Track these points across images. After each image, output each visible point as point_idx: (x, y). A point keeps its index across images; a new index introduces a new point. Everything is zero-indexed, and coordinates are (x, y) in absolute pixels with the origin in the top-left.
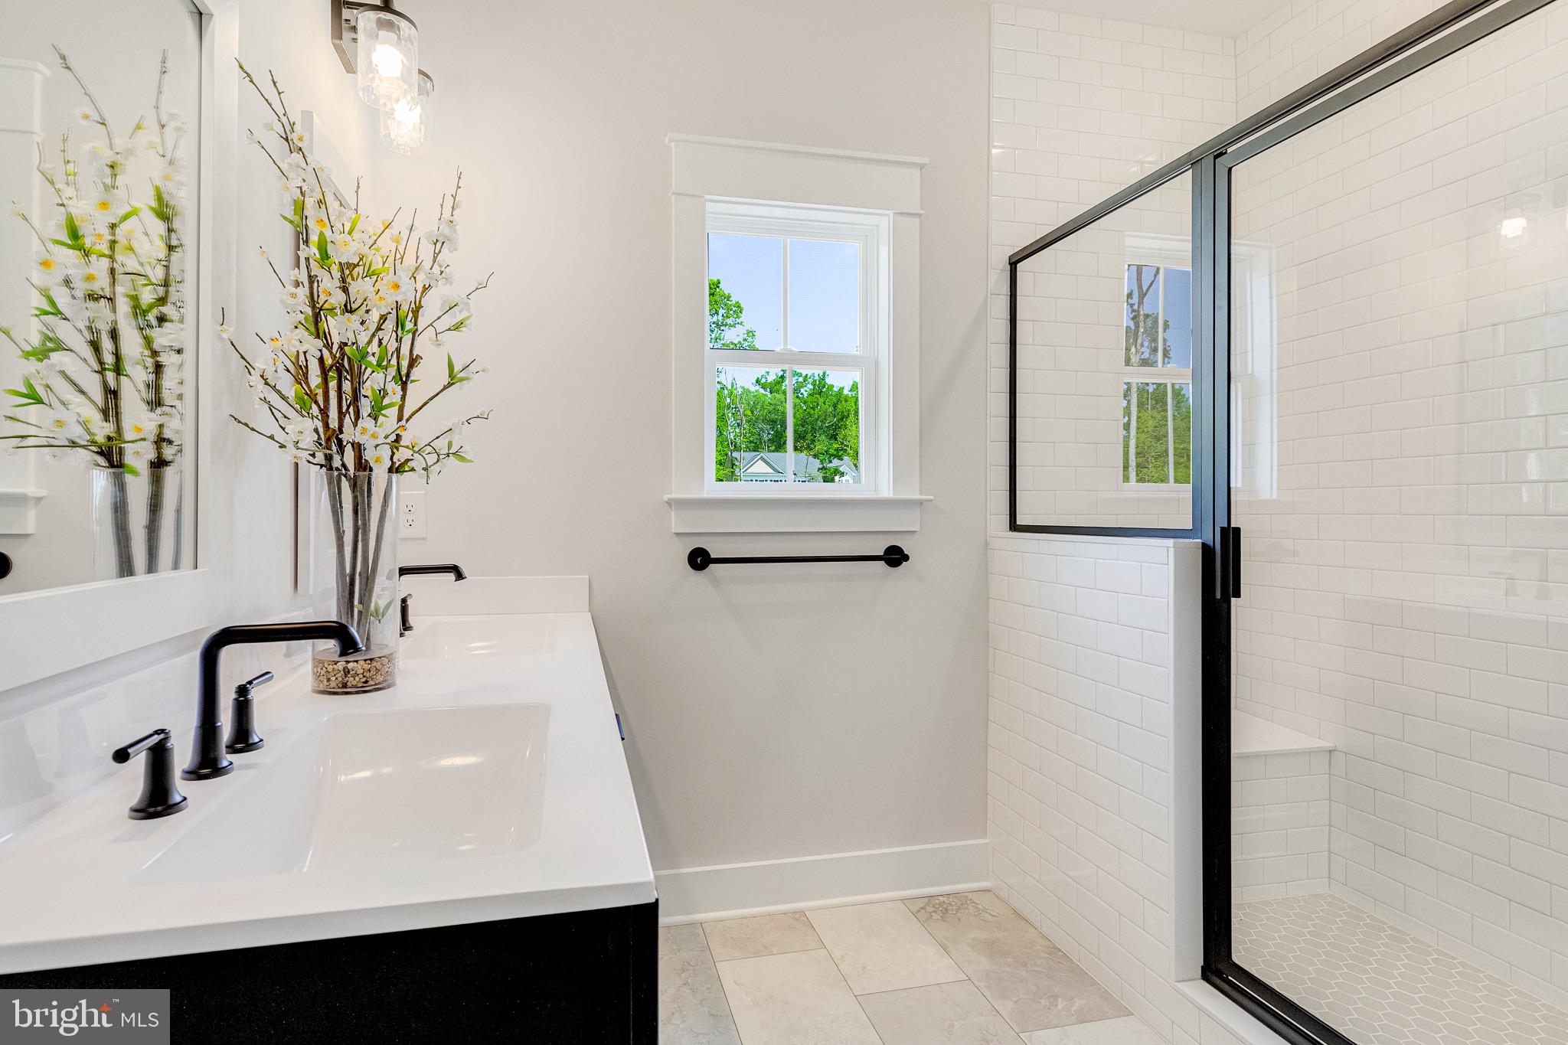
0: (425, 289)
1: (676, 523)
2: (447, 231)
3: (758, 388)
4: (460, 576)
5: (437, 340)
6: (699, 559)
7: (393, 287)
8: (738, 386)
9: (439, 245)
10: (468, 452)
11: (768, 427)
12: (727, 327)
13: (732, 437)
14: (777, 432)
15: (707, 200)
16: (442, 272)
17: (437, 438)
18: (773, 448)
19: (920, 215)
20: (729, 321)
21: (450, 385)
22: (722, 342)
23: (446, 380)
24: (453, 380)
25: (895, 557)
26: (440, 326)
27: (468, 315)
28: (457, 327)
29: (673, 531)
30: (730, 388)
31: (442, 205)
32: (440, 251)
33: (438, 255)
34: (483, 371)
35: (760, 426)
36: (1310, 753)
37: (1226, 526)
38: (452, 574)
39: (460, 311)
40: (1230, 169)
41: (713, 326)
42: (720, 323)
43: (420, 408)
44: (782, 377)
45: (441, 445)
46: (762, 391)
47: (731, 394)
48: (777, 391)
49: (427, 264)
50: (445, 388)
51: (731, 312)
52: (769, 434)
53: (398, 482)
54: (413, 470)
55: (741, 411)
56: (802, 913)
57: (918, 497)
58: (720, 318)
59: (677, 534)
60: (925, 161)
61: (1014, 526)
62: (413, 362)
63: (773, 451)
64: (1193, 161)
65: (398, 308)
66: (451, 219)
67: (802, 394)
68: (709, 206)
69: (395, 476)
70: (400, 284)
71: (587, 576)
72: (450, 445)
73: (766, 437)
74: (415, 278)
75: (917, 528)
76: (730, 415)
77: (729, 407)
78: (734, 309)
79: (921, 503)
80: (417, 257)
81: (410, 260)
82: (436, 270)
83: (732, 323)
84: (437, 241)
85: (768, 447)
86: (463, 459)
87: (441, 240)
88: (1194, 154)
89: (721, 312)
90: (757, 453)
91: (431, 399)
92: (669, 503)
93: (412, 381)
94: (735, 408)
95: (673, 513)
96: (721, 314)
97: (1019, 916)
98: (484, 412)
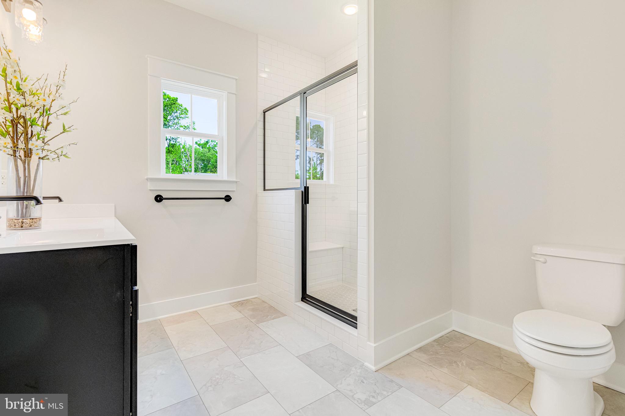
0: (53, 101)
1: (150, 186)
2: (62, 83)
3: (196, 145)
4: (60, 200)
5: (57, 118)
6: (159, 199)
7: (43, 100)
8: (187, 144)
9: (58, 87)
10: (69, 155)
11: (201, 162)
12: (182, 118)
13: (184, 166)
14: (205, 164)
15: (161, 79)
16: (60, 96)
17: (57, 149)
18: (203, 171)
19: (236, 94)
20: (182, 116)
21: (63, 132)
22: (180, 125)
23: (62, 131)
24: (64, 130)
25: (228, 198)
26: (59, 113)
27: (69, 110)
28: (65, 114)
29: (149, 189)
30: (183, 144)
31: (60, 74)
32: (59, 89)
33: (58, 90)
34: (76, 129)
35: (197, 162)
36: (338, 248)
37: (306, 186)
38: (57, 200)
39: (67, 109)
40: (306, 97)
41: (175, 117)
42: (178, 117)
43: (51, 139)
44: (207, 142)
45: (59, 152)
46: (198, 147)
47: (184, 147)
48: (205, 148)
49: (54, 92)
50: (61, 133)
51: (183, 112)
52: (201, 165)
53: (43, 163)
54: (48, 159)
55: (189, 155)
56: (196, 311)
57: (235, 180)
58: (178, 114)
59: (150, 190)
60: (237, 78)
61: (265, 190)
62: (48, 124)
63: (203, 172)
64: (299, 93)
65: (44, 106)
66: (63, 79)
67: (216, 149)
68: (162, 81)
69: (41, 160)
70: (46, 99)
71: (114, 204)
72: (62, 152)
73: (200, 166)
74: (49, 97)
75: (235, 190)
76: (184, 156)
77: (183, 153)
78: (184, 111)
79: (236, 182)
80: (50, 90)
81: (47, 91)
82: (57, 95)
83: (184, 117)
84: (58, 86)
85: (201, 170)
86: (67, 157)
87: (59, 85)
88: (300, 92)
89: (179, 112)
90: (196, 173)
91: (56, 136)
92: (147, 179)
93: (48, 130)
94: (186, 153)
95: (149, 183)
96: (178, 113)
97: (263, 302)
98: (75, 143)
